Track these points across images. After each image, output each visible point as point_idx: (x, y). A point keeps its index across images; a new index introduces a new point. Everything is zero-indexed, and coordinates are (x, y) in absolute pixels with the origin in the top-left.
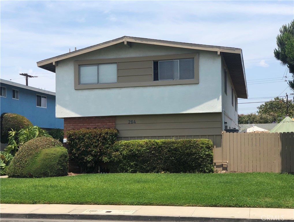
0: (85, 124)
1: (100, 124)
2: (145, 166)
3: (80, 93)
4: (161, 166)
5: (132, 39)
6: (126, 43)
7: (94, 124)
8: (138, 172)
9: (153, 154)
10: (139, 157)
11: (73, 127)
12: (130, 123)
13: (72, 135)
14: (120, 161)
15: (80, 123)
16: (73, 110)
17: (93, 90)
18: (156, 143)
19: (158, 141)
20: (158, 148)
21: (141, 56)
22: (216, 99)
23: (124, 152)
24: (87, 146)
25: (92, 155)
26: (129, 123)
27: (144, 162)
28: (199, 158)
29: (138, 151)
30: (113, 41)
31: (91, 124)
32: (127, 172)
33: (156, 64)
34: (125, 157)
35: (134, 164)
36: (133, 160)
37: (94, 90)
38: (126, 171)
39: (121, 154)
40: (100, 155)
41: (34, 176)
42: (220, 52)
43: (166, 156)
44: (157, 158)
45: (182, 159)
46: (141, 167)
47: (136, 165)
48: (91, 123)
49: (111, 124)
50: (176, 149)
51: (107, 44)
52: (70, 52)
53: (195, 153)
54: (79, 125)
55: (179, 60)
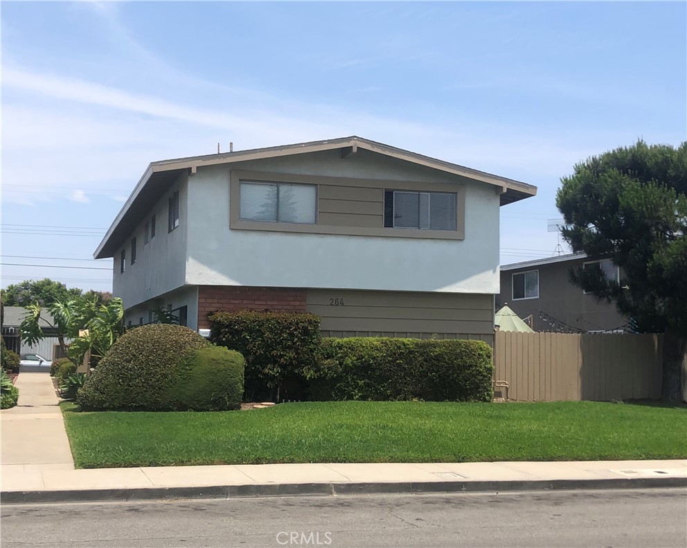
0: (245, 302)
1: (275, 303)
2: (384, 387)
3: (240, 236)
4: (411, 388)
5: (367, 143)
6: (355, 150)
7: (264, 303)
8: (369, 399)
9: (399, 365)
10: (373, 370)
11: (220, 305)
12: (334, 303)
13: (235, 322)
14: (339, 378)
15: (235, 299)
16: (223, 272)
17: (267, 233)
18: (404, 344)
19: (405, 340)
20: (407, 354)
21: (363, 177)
22: (491, 272)
23: (348, 361)
24: (268, 347)
25: (281, 366)
26: (331, 305)
27: (382, 379)
28: (477, 374)
29: (374, 359)
30: (330, 142)
31: (256, 303)
32: (353, 399)
33: (389, 195)
34: (347, 370)
35: (364, 383)
36: (362, 375)
37: (270, 233)
38: (351, 397)
39: (341, 364)
40: (297, 366)
41: (192, 408)
42: (508, 189)
43: (421, 369)
44: (404, 374)
45: (449, 376)
46: (376, 390)
47: (368, 385)
48: (258, 300)
49: (298, 303)
50: (437, 358)
51: (318, 146)
52: (231, 152)
53: (471, 366)
54: (232, 301)
55: (429, 194)
